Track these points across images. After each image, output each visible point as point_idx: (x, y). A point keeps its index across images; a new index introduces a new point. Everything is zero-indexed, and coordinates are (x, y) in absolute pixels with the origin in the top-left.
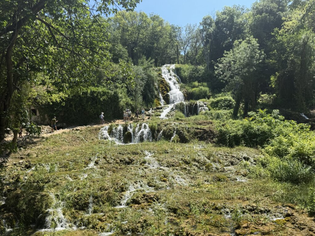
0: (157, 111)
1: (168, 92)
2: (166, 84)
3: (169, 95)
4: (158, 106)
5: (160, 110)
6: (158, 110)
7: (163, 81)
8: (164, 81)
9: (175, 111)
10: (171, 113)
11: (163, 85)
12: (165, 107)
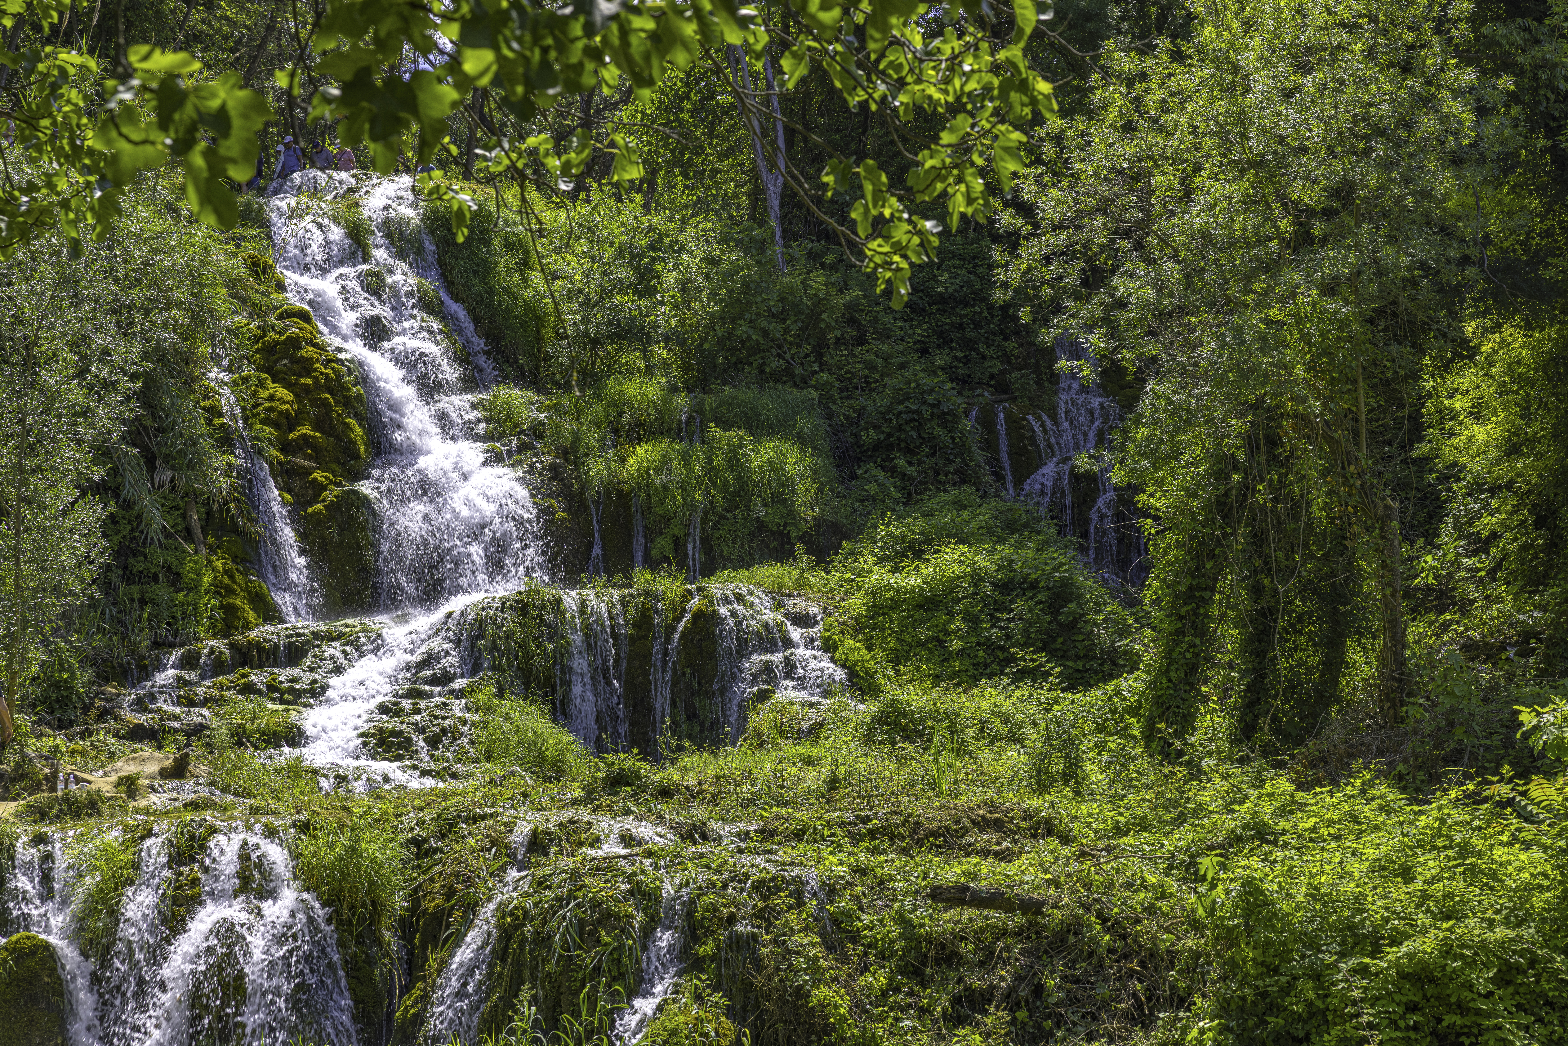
0: (249, 689)
1: (357, 476)
2: (335, 386)
3: (365, 501)
4: (247, 627)
5: (284, 674)
6: (259, 678)
7: (294, 343)
8: (308, 351)
9: (460, 683)
10: (418, 711)
11: (300, 392)
12: (332, 639)
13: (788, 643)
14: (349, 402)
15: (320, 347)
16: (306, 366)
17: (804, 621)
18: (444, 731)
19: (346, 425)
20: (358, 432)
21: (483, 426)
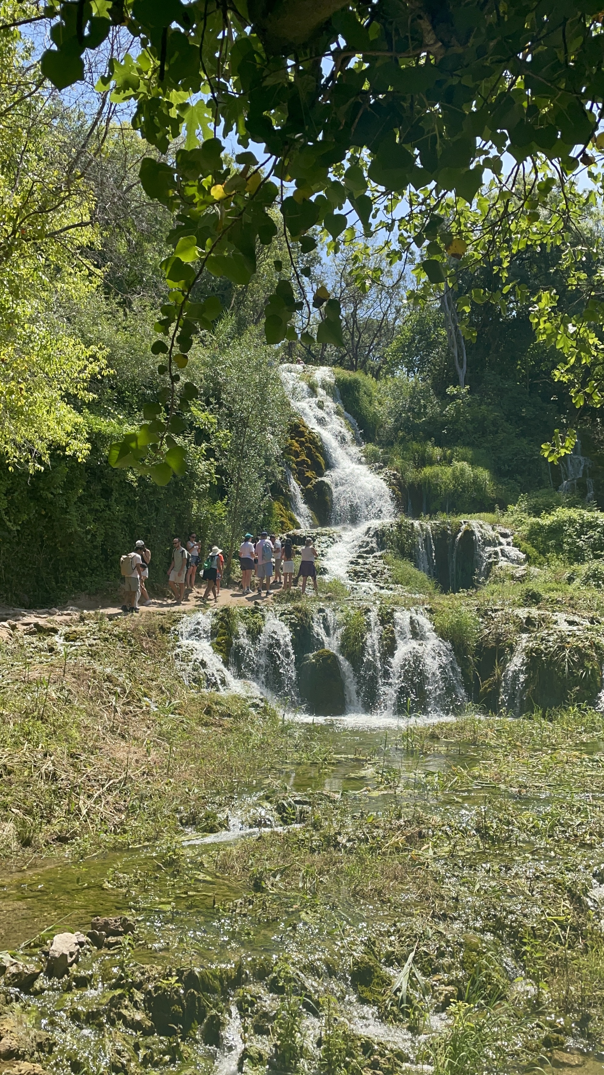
1: (322, 474)
2: (312, 442)
3: (327, 485)
4: (291, 530)
7: (298, 425)
8: (302, 429)
9: (378, 554)
10: (366, 564)
11: (302, 444)
12: (323, 535)
13: (500, 544)
14: (317, 448)
15: (306, 427)
16: (302, 434)
17: (505, 535)
18: (378, 572)
19: (317, 456)
20: (321, 460)
21: (364, 458)
